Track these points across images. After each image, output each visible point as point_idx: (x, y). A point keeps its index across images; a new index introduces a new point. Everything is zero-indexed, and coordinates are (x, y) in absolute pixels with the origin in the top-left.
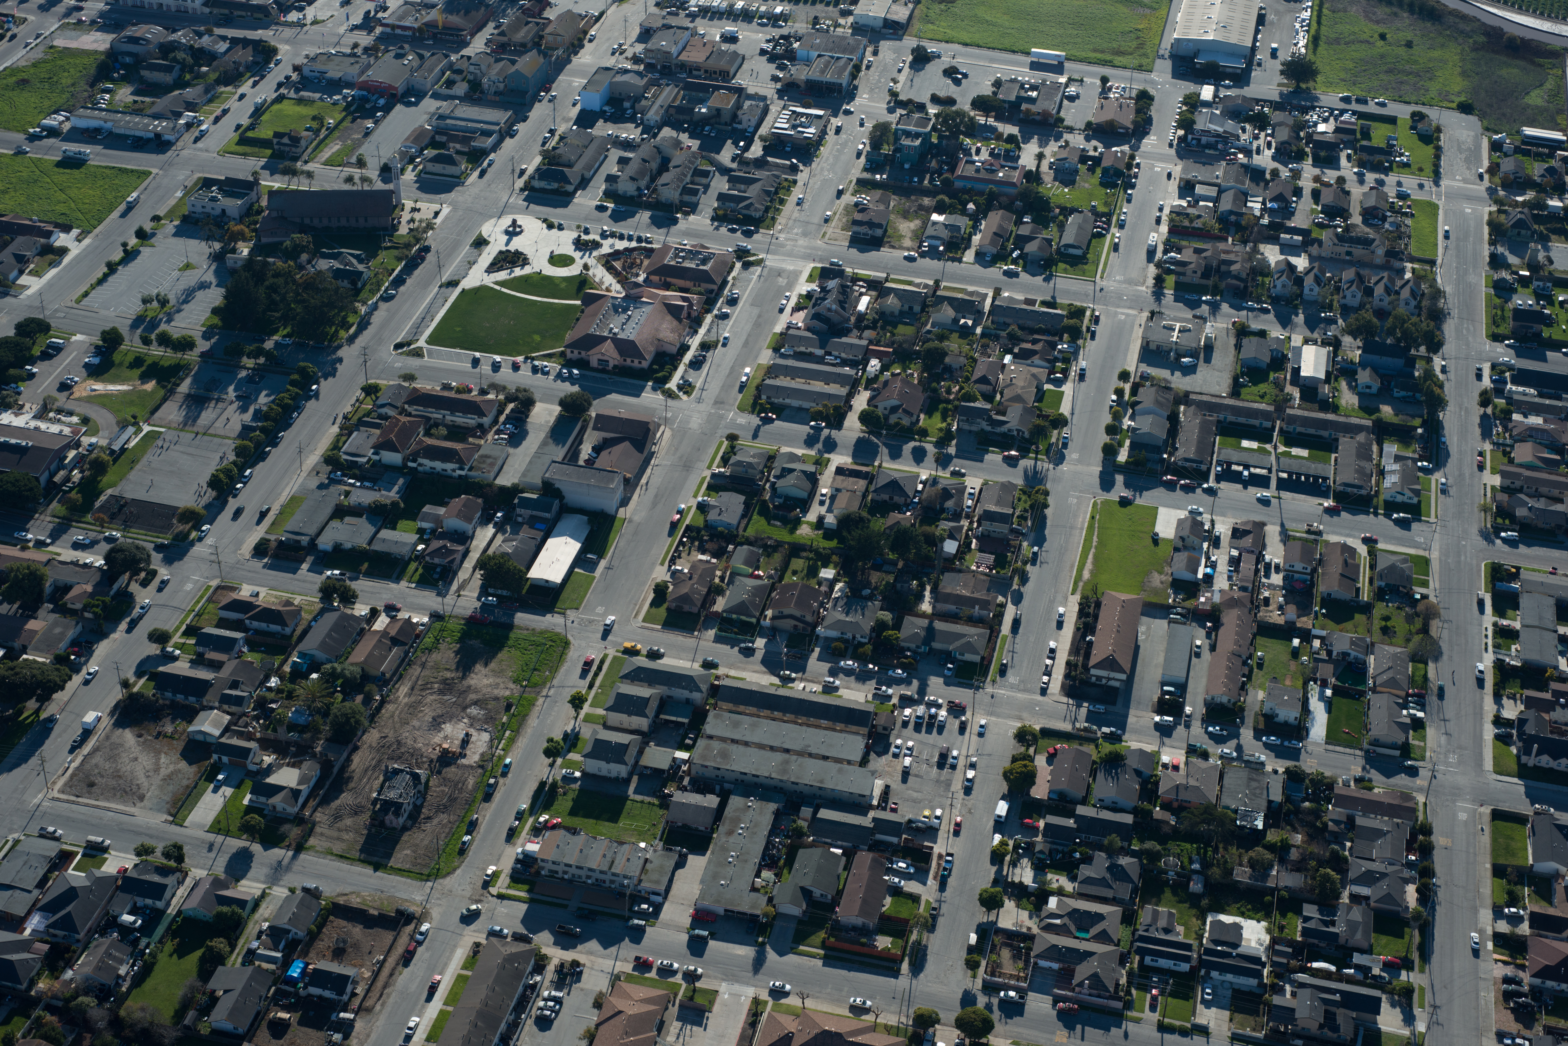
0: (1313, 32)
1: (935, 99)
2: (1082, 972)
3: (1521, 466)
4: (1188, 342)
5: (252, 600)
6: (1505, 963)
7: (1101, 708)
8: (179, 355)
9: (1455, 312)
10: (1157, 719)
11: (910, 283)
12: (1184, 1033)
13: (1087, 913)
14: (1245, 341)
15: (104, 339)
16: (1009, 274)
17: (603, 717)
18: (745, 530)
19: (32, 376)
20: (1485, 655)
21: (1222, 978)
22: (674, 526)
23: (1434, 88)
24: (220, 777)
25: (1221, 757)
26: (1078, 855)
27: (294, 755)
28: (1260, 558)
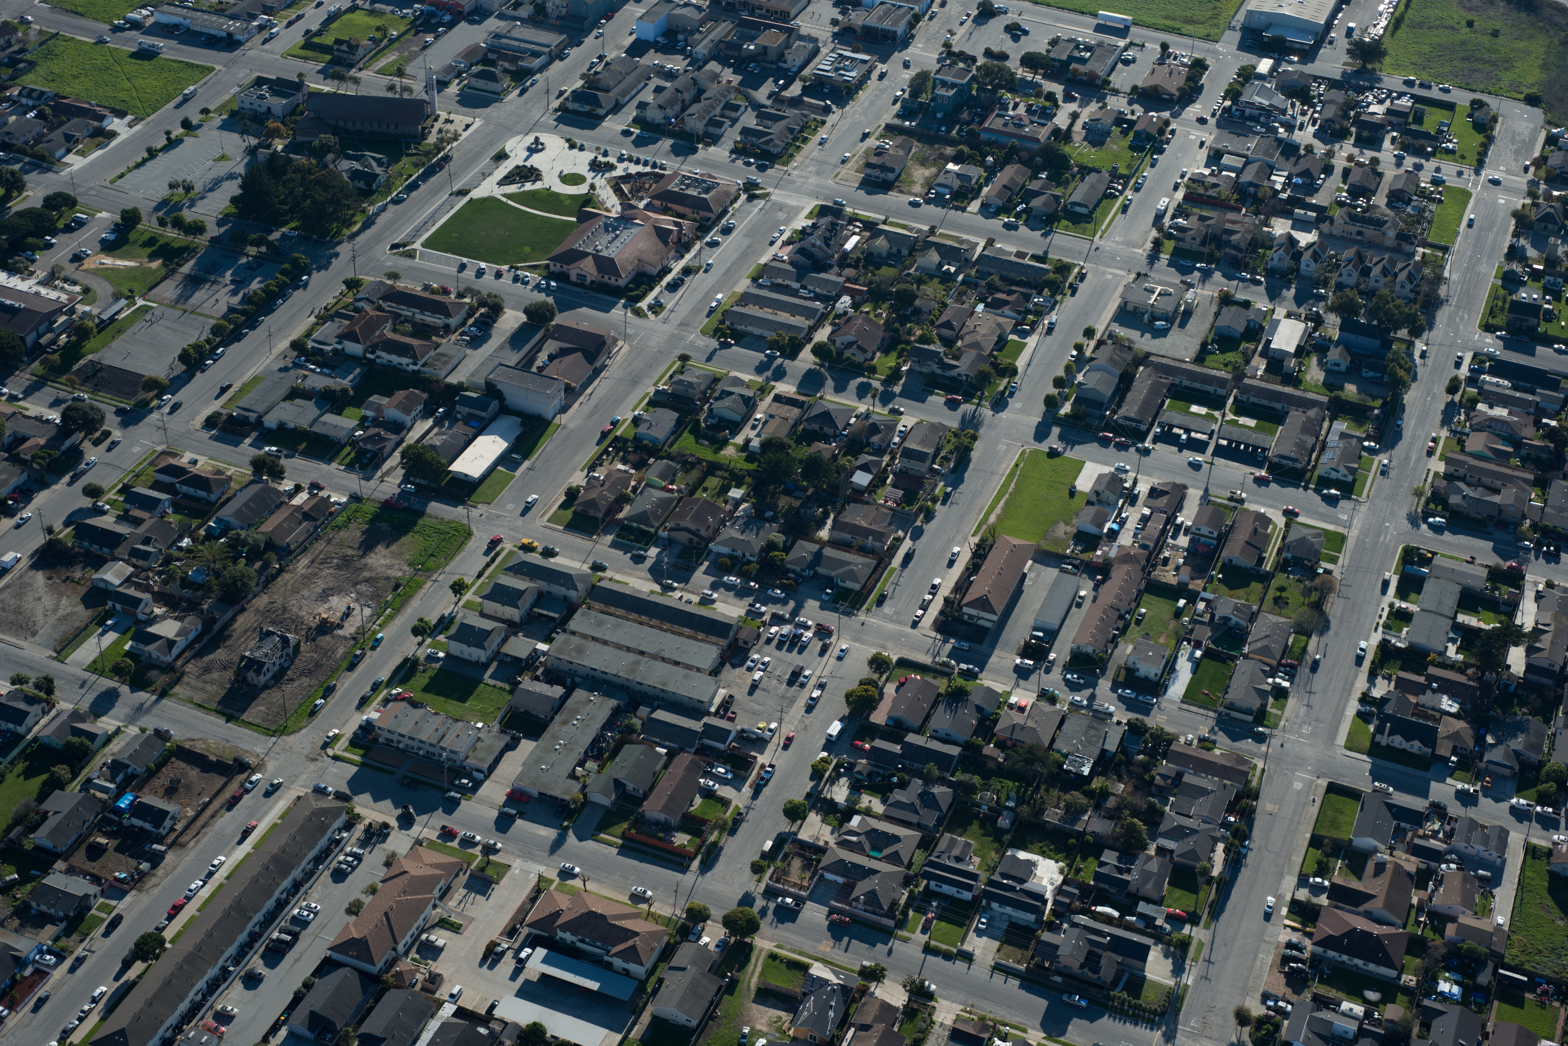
0: (1397, 14)
1: (988, 53)
2: (862, 888)
3: (1471, 455)
4: (1167, 306)
5: (187, 466)
6: (1294, 929)
7: (966, 645)
8: (190, 238)
9: (1454, 301)
10: (1018, 661)
11: (904, 227)
12: (948, 956)
13: (885, 834)
14: (1225, 310)
15: (123, 218)
16: (1008, 226)
17: (480, 604)
18: (670, 446)
19: (49, 246)
20: (1373, 634)
21: (1001, 910)
22: (604, 435)
23: (1507, 77)
24: (109, 622)
25: (1071, 704)
26: (895, 779)
27: (184, 610)
28: (1170, 519)
